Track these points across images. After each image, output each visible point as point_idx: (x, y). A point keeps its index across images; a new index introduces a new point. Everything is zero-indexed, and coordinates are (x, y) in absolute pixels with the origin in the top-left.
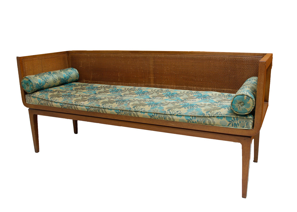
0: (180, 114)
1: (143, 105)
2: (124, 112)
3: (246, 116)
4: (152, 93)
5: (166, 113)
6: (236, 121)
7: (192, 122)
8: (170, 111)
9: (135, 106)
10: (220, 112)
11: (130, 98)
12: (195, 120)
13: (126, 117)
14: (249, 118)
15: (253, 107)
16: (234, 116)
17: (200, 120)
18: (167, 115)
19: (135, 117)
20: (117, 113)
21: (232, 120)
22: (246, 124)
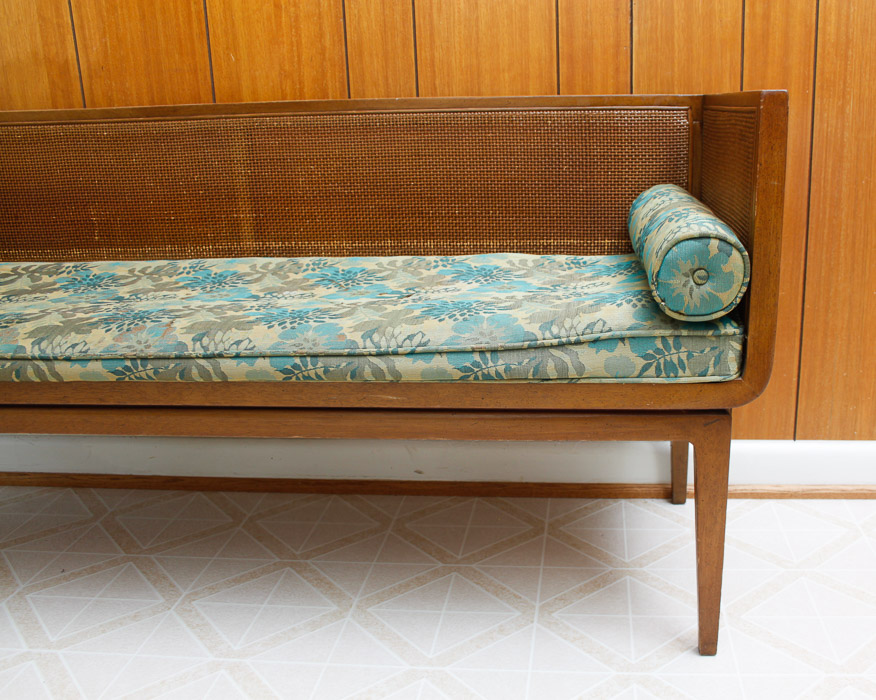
0: (425, 344)
1: (239, 323)
2: (149, 366)
3: (714, 324)
4: (256, 276)
5: (358, 351)
6: (673, 351)
7: (483, 374)
8: (376, 337)
9: (204, 335)
10: (601, 323)
11: (165, 304)
12: (497, 366)
13: (165, 386)
14: (726, 336)
15: (743, 284)
16: (667, 332)
17: (520, 364)
18: (362, 359)
19: (208, 386)
20: (115, 372)
21: (658, 351)
22: (713, 359)
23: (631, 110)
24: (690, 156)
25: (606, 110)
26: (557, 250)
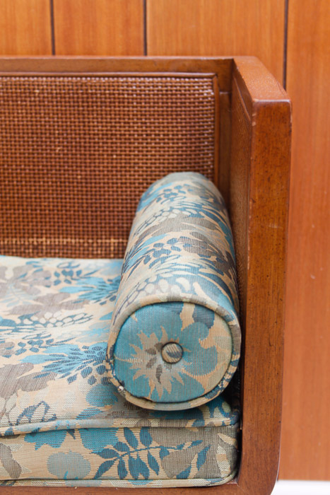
3: (196, 413)
6: (141, 446)
10: (42, 407)
14: (213, 428)
15: (231, 363)
16: (131, 423)
21: (120, 446)
22: (196, 456)
23: (140, 77)
24: (216, 135)
25: (109, 77)
26: (51, 252)
